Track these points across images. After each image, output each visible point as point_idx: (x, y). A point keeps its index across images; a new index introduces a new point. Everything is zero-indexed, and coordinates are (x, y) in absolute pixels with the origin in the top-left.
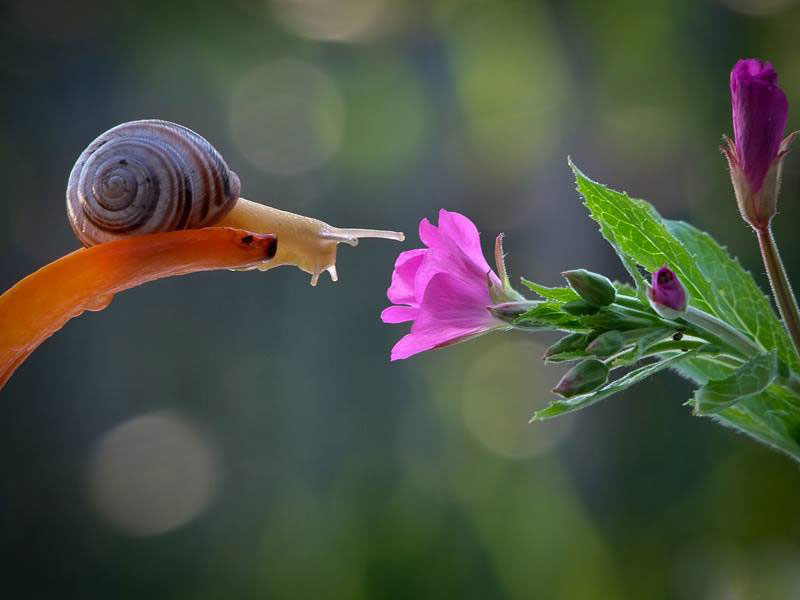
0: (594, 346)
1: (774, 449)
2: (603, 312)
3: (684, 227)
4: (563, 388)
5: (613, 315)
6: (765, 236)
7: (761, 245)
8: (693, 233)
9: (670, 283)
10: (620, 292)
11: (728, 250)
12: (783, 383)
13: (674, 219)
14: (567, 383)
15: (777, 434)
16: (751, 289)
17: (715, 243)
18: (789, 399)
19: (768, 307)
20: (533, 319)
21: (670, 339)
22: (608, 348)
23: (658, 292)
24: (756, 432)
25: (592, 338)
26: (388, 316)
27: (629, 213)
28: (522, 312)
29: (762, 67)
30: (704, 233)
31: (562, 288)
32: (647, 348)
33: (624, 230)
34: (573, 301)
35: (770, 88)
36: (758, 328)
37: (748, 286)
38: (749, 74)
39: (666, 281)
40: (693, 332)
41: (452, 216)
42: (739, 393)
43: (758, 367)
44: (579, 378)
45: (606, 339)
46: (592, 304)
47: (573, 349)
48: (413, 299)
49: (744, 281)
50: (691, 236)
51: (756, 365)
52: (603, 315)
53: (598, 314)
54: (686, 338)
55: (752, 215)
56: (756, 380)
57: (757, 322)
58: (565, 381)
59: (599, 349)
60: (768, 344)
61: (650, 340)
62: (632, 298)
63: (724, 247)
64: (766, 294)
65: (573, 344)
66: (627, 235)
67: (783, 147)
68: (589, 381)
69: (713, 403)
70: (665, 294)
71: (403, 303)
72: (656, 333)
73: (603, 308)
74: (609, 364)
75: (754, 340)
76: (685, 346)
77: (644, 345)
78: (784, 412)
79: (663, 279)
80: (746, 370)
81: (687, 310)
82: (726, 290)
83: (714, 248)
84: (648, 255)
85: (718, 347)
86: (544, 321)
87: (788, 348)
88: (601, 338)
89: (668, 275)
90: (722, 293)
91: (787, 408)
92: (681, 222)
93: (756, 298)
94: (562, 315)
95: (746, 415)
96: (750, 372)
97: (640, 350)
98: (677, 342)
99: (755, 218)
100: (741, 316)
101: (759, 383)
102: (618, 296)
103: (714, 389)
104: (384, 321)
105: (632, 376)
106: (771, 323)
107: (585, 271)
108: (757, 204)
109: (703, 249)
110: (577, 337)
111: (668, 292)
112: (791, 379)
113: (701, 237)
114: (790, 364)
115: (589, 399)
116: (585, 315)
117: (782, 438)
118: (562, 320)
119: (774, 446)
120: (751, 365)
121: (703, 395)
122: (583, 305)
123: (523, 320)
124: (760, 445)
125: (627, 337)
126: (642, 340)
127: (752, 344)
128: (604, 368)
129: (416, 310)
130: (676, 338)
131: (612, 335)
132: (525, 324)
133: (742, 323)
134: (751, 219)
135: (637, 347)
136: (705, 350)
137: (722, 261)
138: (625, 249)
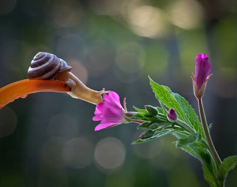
0: (151, 126)
1: (195, 157)
2: (154, 117)
3: (178, 95)
4: (141, 137)
5: (157, 118)
6: (200, 101)
7: (198, 103)
8: (180, 97)
9: (173, 113)
10: (159, 112)
11: (189, 103)
12: (199, 140)
13: (175, 93)
14: (143, 136)
15: (196, 153)
16: (193, 114)
17: (185, 100)
18: (200, 145)
19: (198, 119)
20: (135, 117)
21: (171, 126)
22: (155, 127)
23: (170, 115)
24: (191, 152)
25: (150, 124)
26: (94, 119)
27: (163, 91)
28: (133, 115)
29: (205, 56)
30: (183, 97)
31: (144, 110)
32: (165, 128)
33: (162, 95)
34: (146, 114)
35: (206, 62)
36: (194, 124)
37: (193, 113)
38: (201, 57)
39: (172, 113)
40: (177, 124)
41: (112, 92)
42: (188, 143)
43: (194, 136)
44: (146, 135)
45: (154, 125)
46: (151, 115)
47: (145, 126)
48: (101, 115)
49: (192, 112)
50: (179, 98)
51: (193, 136)
52: (154, 118)
53: (153, 118)
54: (175, 126)
55: (197, 95)
56: (193, 139)
57: (194, 123)
58: (142, 135)
59: (152, 127)
60: (197, 129)
61: (166, 126)
62: (162, 114)
63: (188, 102)
64: (197, 115)
65: (145, 125)
66: (162, 97)
67: (208, 78)
68: (149, 135)
69: (180, 145)
70: (172, 116)
71: (99, 115)
72: (167, 124)
73: (154, 116)
74: (154, 131)
75: (193, 128)
76: (175, 128)
77: (164, 127)
78: (198, 148)
79: (171, 112)
80: (190, 137)
81: (177, 120)
82: (187, 114)
83: (185, 102)
84: (167, 103)
85: (184, 129)
86: (138, 118)
87: (202, 131)
88: (153, 124)
89: (173, 111)
90: (186, 114)
91: (200, 147)
92: (177, 94)
93: (195, 117)
94: (143, 117)
95: (188, 148)
96: (191, 137)
97: (163, 128)
98: (173, 127)
99: (198, 96)
100: (190, 121)
101: (193, 140)
102: (158, 113)
103: (181, 141)
104: (93, 120)
105: (160, 135)
106: (198, 124)
107: (151, 106)
108: (199, 92)
109: (182, 102)
110: (147, 123)
111: (173, 116)
112: (202, 139)
113: (182, 98)
114: (202, 135)
115: (148, 140)
116: (149, 117)
117: (197, 155)
118: (143, 118)
119: (195, 156)
120: (192, 135)
121: (179, 142)
122: (149, 115)
123: (133, 117)
124: (191, 156)
125: (160, 124)
126: (163, 126)
127: (193, 129)
128: (153, 132)
129: (102, 117)
130: (173, 126)
131: (156, 124)
132: (133, 118)
133: (190, 123)
134: (197, 96)
135: (162, 128)
136: (180, 130)
137: (187, 105)
138: (161, 100)
